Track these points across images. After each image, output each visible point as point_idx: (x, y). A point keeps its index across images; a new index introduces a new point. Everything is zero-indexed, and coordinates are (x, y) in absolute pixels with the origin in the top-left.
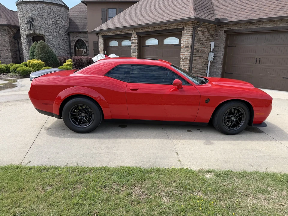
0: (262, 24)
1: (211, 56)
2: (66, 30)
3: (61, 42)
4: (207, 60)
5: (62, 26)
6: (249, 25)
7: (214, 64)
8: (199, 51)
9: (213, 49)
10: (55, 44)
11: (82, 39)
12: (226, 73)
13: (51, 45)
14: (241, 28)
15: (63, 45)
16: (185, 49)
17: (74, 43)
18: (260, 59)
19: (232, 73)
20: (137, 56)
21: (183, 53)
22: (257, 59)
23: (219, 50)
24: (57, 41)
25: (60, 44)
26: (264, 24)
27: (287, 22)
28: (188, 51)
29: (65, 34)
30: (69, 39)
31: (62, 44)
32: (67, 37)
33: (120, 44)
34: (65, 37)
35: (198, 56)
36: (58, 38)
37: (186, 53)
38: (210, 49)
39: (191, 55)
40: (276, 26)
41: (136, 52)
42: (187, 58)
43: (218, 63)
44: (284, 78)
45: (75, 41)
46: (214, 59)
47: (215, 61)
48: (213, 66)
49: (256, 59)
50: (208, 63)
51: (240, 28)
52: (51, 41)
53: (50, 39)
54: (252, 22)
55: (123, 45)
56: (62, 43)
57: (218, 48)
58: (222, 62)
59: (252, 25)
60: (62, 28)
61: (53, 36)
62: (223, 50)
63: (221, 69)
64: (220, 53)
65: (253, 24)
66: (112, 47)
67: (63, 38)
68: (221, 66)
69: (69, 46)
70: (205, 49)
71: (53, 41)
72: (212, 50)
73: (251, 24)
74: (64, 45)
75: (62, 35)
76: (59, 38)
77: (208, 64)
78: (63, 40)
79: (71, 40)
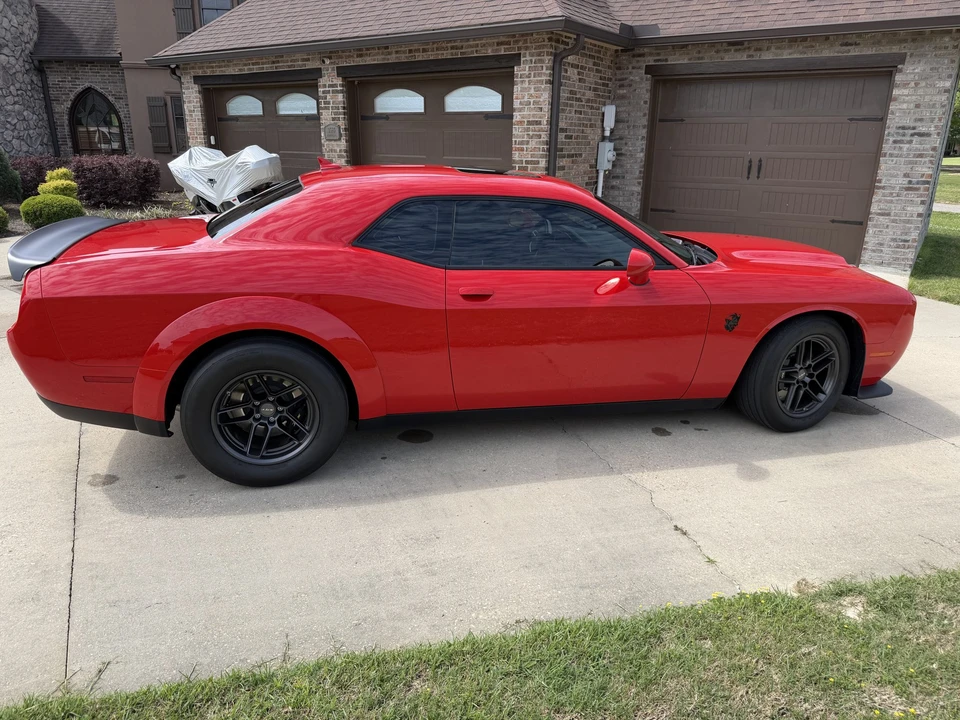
0: (768, 49)
1: (607, 153)
2: (27, 52)
3: (9, 99)
4: (594, 166)
5: (8, 36)
6: (726, 51)
7: (615, 183)
8: (570, 138)
9: (612, 131)
11: (98, 88)
12: (652, 210)
14: (702, 58)
15: (20, 113)
16: (528, 130)
17: (69, 104)
18: (760, 161)
19: (673, 211)
20: (346, 151)
21: (522, 143)
22: (750, 162)
23: (632, 133)
25: (9, 108)
26: (773, 49)
27: (842, 45)
28: (540, 136)
29: (27, 67)
30: (45, 88)
31: (17, 106)
32: (35, 78)
33: (270, 109)
34: (27, 79)
35: (569, 156)
37: (533, 144)
38: (603, 130)
39: (549, 150)
40: (810, 56)
41: (340, 139)
42: (538, 162)
43: (628, 176)
44: (833, 221)
45: (72, 97)
46: (614, 166)
47: (618, 171)
48: (613, 187)
49: (747, 164)
50: (597, 177)
51: (699, 59)
54: (736, 41)
55: (282, 112)
56: (15, 103)
57: (628, 127)
58: (640, 172)
59: (736, 51)
60: (10, 45)
62: (644, 132)
63: (640, 197)
64: (634, 145)
65: (740, 47)
66: (236, 118)
67: (18, 85)
68: (638, 189)
69: (45, 116)
70: (588, 130)
72: (607, 133)
73: (733, 48)
74: (25, 113)
75: (11, 72)
76: (2, 83)
77: (596, 182)
78: (19, 92)
79: (53, 92)
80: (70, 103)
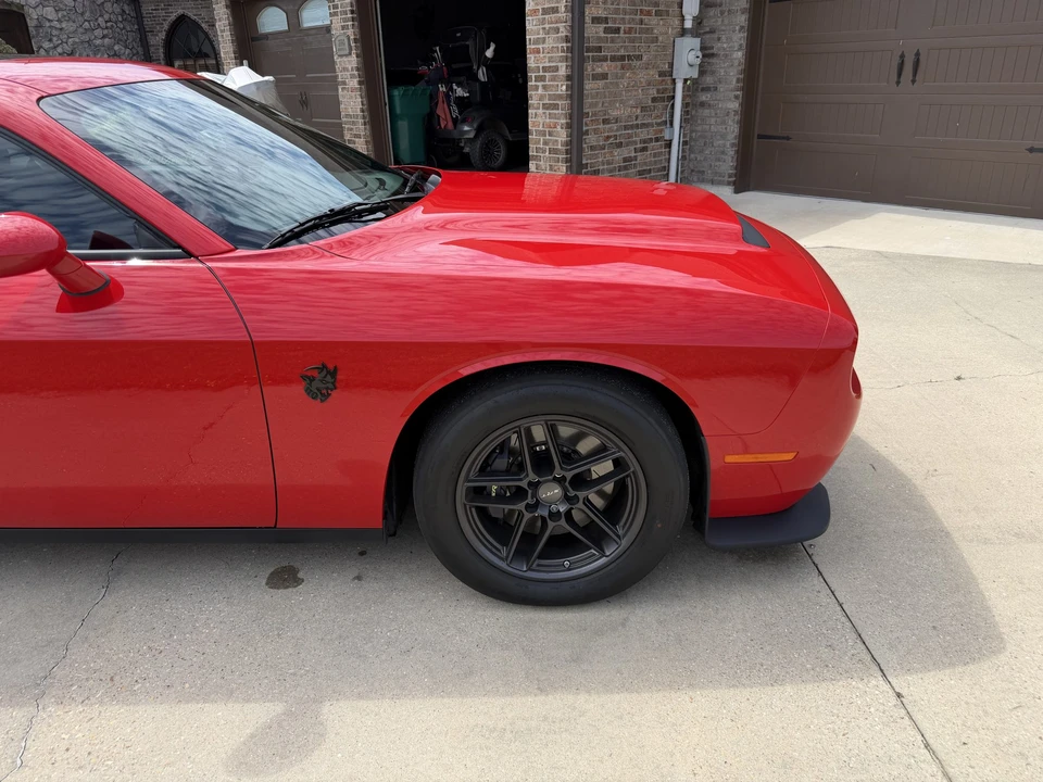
1: (687, 55)
3: (98, 32)
4: (668, 73)
7: (704, 97)
8: (617, 30)
9: (698, 21)
10: (75, 43)
11: (190, 14)
12: (760, 137)
13: (55, 47)
15: (110, 47)
16: (543, 22)
17: (163, 35)
18: (918, 54)
19: (788, 138)
20: (358, 69)
22: (902, 56)
23: (726, 22)
24: (81, 30)
25: (98, 42)
28: (557, 30)
30: (139, 18)
31: (107, 40)
32: (126, 8)
34: (117, 9)
35: (614, 59)
36: (82, 14)
37: (550, 43)
38: (683, 19)
39: (571, 50)
41: (350, 54)
42: (556, 69)
43: (721, 88)
44: (1031, 150)
45: (166, 27)
46: (702, 72)
47: (709, 80)
48: (702, 104)
49: (896, 61)
50: (674, 89)
52: (54, 32)
53: (49, 21)
55: (306, 24)
56: (104, 37)
57: (722, 13)
58: (738, 80)
61: (61, 10)
62: (742, 19)
63: (737, 118)
64: (729, 39)
67: (106, 17)
68: (735, 105)
69: (140, 50)
70: (654, 20)
71: (61, 29)
72: (688, 24)
74: (116, 48)
76: (87, 14)
77: (673, 97)
78: (109, 24)
79: (147, 22)
80: (164, 33)
